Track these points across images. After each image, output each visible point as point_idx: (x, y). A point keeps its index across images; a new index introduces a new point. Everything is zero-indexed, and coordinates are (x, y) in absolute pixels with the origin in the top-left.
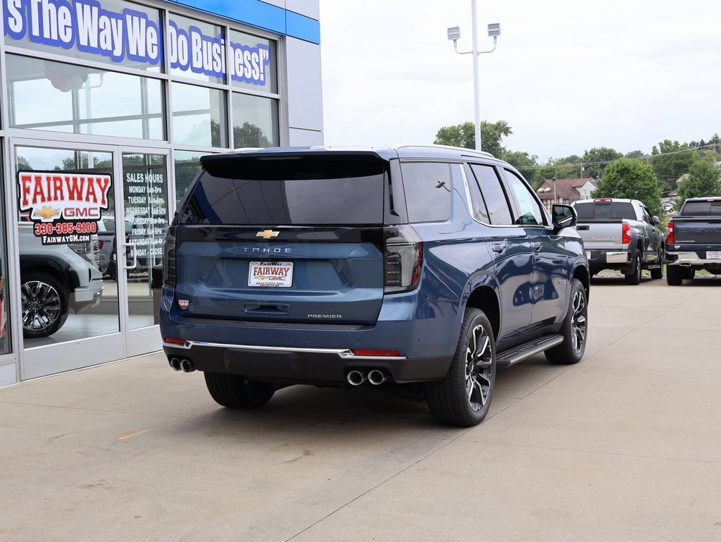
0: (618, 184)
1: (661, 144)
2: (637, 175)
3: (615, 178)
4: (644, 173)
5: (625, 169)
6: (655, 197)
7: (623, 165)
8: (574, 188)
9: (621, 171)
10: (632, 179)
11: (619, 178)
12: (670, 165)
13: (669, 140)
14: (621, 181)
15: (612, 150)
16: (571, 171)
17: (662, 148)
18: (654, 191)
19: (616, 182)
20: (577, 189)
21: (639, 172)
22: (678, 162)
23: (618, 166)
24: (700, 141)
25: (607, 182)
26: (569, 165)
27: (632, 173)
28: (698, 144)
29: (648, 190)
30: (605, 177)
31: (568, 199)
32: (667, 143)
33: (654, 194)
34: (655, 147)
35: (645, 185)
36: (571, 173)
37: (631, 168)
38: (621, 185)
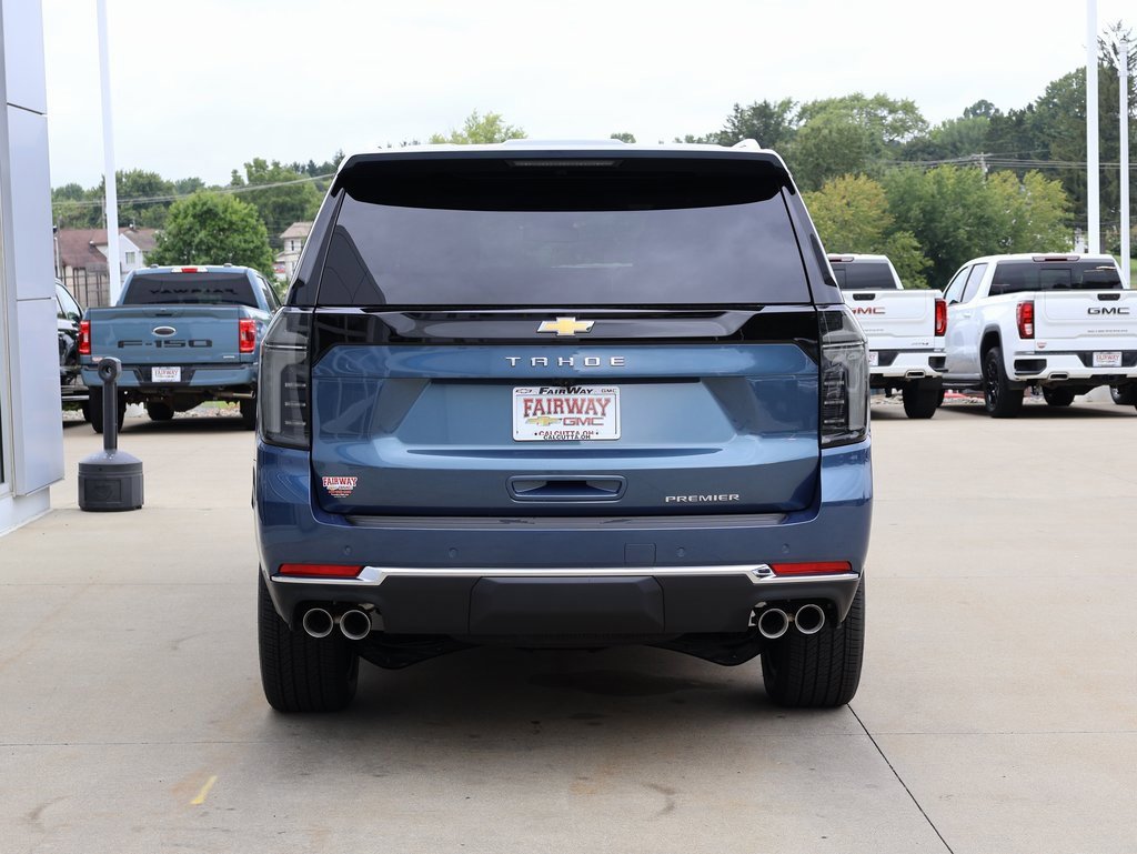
0: (197, 240)
1: (248, 166)
2: (231, 223)
3: (190, 229)
4: (243, 220)
5: (209, 211)
6: (265, 265)
7: (204, 204)
8: (94, 246)
9: (201, 216)
10: (223, 230)
11: (197, 227)
12: (265, 205)
13: (261, 158)
14: (202, 234)
15: (153, 176)
16: (75, 213)
17: (250, 175)
18: (263, 254)
19: (193, 236)
20: (100, 248)
21: (234, 218)
22: (280, 200)
23: (194, 205)
24: (307, 163)
25: (174, 236)
26: (72, 202)
27: (221, 219)
28: (303, 167)
29: (252, 251)
30: (172, 227)
31: (84, 269)
32: (260, 165)
33: (263, 260)
34: (235, 172)
35: (245, 241)
36: (77, 218)
37: (220, 209)
38: (201, 242)
